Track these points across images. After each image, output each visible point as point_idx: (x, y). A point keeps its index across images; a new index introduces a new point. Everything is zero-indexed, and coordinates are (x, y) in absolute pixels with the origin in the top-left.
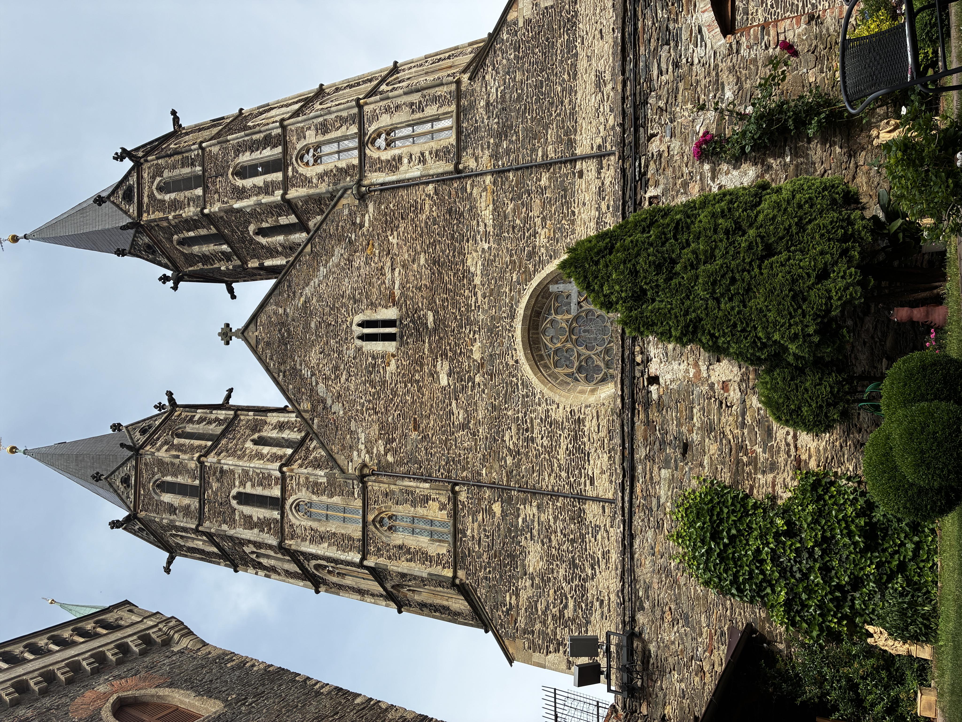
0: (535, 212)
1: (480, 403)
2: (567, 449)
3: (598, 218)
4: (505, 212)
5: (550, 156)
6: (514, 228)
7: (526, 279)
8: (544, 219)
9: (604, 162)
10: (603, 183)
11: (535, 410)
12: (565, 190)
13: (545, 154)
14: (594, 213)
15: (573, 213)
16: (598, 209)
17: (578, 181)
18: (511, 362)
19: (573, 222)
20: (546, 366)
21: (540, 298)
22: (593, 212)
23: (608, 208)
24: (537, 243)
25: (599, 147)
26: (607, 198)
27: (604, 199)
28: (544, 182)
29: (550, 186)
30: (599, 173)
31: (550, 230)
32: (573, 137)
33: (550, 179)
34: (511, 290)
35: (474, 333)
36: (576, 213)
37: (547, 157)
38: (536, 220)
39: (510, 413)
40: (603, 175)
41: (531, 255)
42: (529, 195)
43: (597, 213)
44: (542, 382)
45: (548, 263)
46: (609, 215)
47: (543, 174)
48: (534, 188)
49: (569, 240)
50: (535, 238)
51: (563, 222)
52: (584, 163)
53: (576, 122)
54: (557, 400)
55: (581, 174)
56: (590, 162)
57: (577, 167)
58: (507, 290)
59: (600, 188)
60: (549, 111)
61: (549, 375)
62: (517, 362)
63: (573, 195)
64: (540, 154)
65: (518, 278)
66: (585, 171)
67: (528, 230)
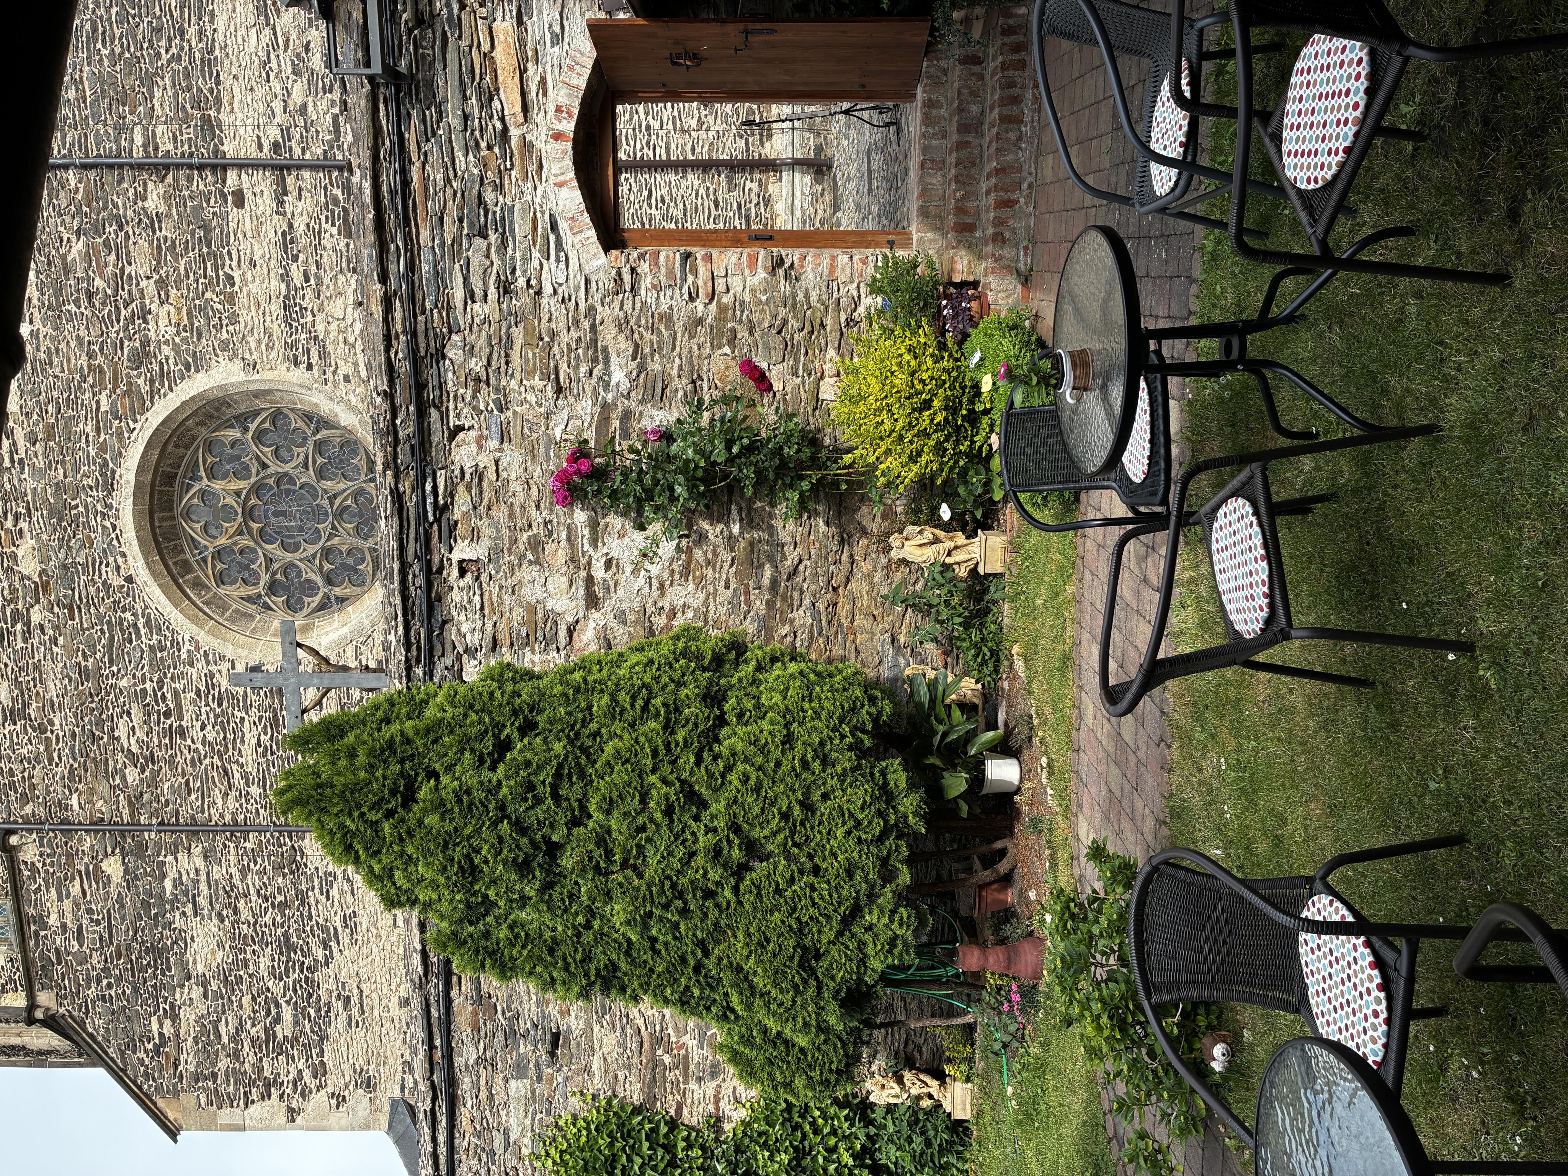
0: (140, 265)
1: (47, 666)
2: (259, 744)
3: (287, 297)
4: (64, 257)
5: (162, 148)
6: (90, 295)
7: (132, 409)
8: (162, 284)
9: (290, 180)
10: (290, 226)
11: (181, 676)
12: (206, 228)
13: (150, 142)
14: (277, 286)
15: (230, 279)
16: (285, 277)
17: (234, 213)
18: (116, 581)
19: (231, 299)
20: (198, 585)
21: (170, 448)
22: (274, 282)
23: (307, 280)
24: (152, 334)
25: (276, 147)
26: (302, 257)
27: (295, 258)
28: (154, 202)
29: (169, 215)
30: (281, 203)
31: (179, 310)
32: (213, 113)
33: (167, 198)
34: (98, 430)
35: (17, 517)
36: (237, 279)
37: (156, 149)
38: (143, 283)
39: (124, 683)
40: (288, 208)
41: (140, 357)
42: (121, 228)
43: (283, 287)
44: (193, 620)
45: (182, 378)
46: (309, 293)
47: (151, 185)
48: (130, 213)
49: (225, 335)
50: (146, 322)
51: (208, 295)
52: (244, 176)
53: (218, 83)
54: (229, 654)
55: (239, 200)
56: (258, 176)
57: (229, 181)
58: (88, 429)
59: (284, 234)
60: (151, 46)
61: (207, 603)
62: (129, 579)
63: (225, 239)
64: (138, 140)
65: (113, 404)
66: (248, 195)
67: (127, 305)
